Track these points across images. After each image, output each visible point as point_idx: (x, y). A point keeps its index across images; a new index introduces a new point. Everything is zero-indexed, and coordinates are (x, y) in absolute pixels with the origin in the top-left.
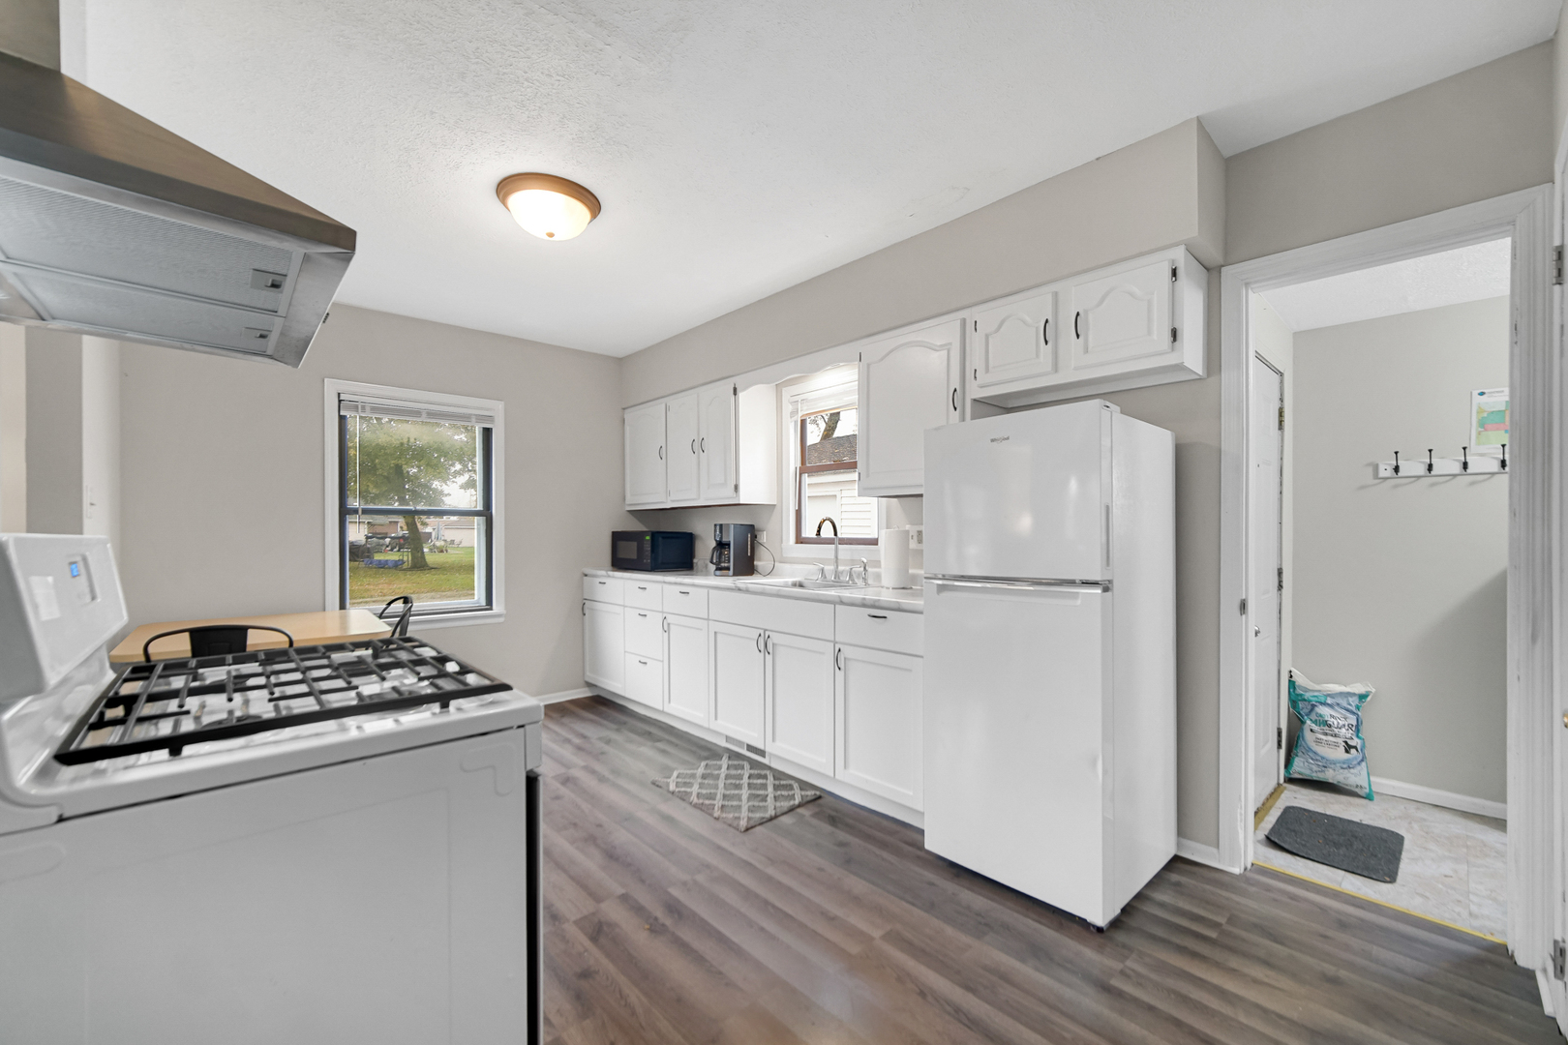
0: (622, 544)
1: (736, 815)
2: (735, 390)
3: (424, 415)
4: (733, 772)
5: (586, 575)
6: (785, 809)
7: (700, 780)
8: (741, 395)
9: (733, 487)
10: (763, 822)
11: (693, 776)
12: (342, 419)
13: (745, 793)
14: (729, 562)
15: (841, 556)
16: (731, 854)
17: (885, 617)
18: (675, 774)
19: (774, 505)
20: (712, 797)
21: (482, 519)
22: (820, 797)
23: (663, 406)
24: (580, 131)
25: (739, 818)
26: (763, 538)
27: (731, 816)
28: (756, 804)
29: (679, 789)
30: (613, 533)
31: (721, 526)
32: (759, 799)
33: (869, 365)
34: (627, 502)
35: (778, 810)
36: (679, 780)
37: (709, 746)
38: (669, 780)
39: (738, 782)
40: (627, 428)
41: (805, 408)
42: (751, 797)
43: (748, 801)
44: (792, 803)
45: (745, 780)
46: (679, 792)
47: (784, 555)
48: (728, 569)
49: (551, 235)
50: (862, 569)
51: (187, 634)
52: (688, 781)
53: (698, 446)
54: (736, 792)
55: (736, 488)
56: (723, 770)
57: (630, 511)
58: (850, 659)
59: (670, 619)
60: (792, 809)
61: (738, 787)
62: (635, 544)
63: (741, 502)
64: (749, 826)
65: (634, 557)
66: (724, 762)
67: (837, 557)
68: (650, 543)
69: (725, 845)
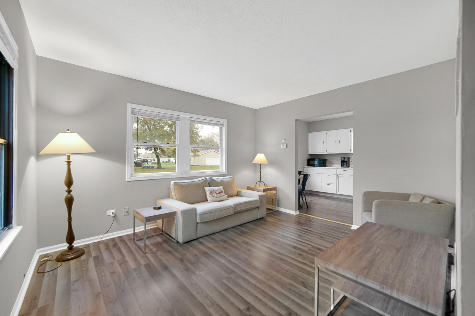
2: (350, 131)
5: (304, 168)
9: (350, 150)
30: (308, 159)
34: (310, 152)
59: (339, 176)
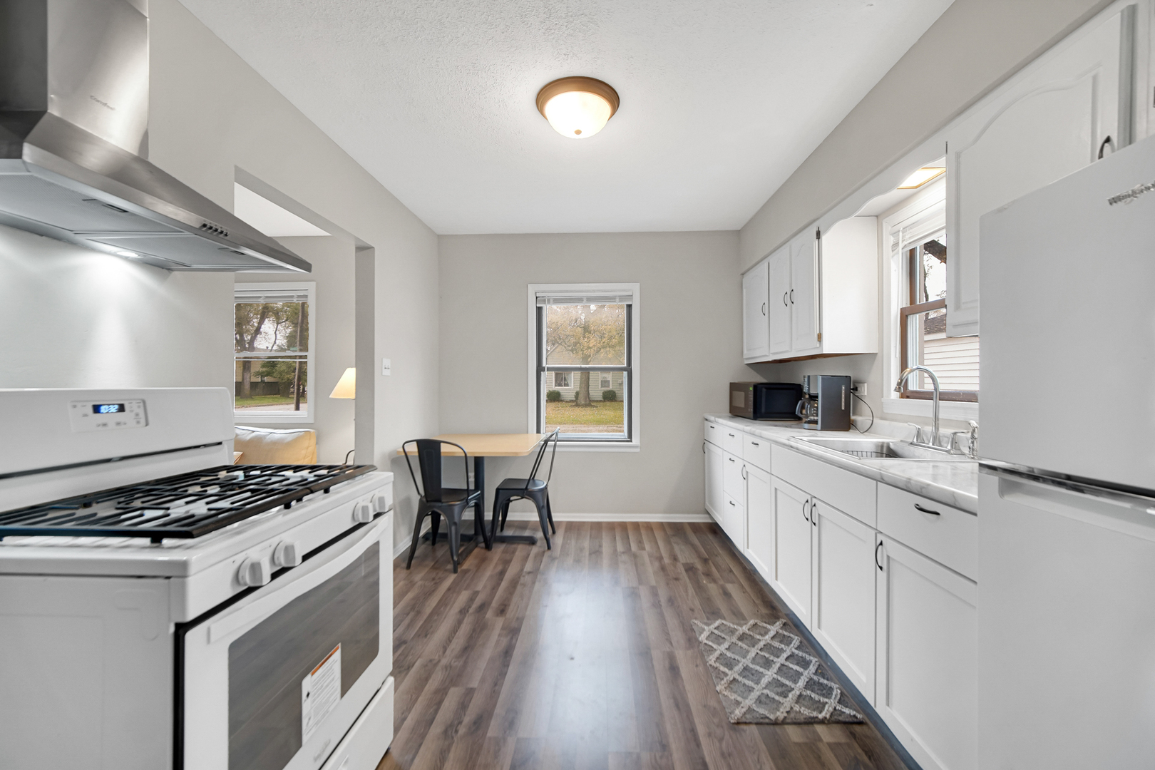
0: (736, 393)
1: (739, 699)
2: (819, 233)
3: (585, 300)
4: (776, 644)
5: (707, 420)
6: (802, 719)
7: (734, 639)
8: (824, 238)
9: (816, 336)
10: (761, 723)
11: (732, 632)
12: (539, 310)
13: (770, 674)
14: (817, 416)
15: (941, 415)
16: (698, 745)
17: (938, 514)
18: (717, 623)
19: (876, 354)
20: (730, 664)
21: (625, 373)
22: (860, 723)
23: (766, 265)
24: (541, 22)
25: (738, 703)
26: (865, 390)
27: (733, 697)
28: (772, 695)
29: (707, 642)
30: (731, 384)
31: (809, 376)
32: (780, 690)
33: (958, 155)
35: (792, 715)
36: (716, 632)
37: (777, 604)
38: (706, 628)
39: (772, 658)
40: (744, 290)
41: (907, 237)
42: (775, 683)
43: (767, 687)
44: (815, 714)
45: (782, 659)
46: (706, 644)
47: (885, 411)
48: (816, 422)
49: (578, 132)
50: (969, 435)
51: (415, 443)
52: (723, 635)
53: (790, 299)
54: (761, 670)
55: (820, 337)
56: (767, 637)
57: (747, 364)
58: (894, 560)
60: (811, 722)
61: (768, 664)
62: (743, 394)
63: (825, 352)
64: (744, 720)
65: (743, 406)
66: (774, 629)
67: (936, 418)
68: (752, 393)
69: (701, 730)
